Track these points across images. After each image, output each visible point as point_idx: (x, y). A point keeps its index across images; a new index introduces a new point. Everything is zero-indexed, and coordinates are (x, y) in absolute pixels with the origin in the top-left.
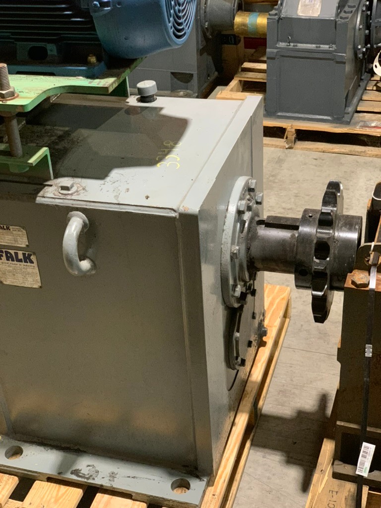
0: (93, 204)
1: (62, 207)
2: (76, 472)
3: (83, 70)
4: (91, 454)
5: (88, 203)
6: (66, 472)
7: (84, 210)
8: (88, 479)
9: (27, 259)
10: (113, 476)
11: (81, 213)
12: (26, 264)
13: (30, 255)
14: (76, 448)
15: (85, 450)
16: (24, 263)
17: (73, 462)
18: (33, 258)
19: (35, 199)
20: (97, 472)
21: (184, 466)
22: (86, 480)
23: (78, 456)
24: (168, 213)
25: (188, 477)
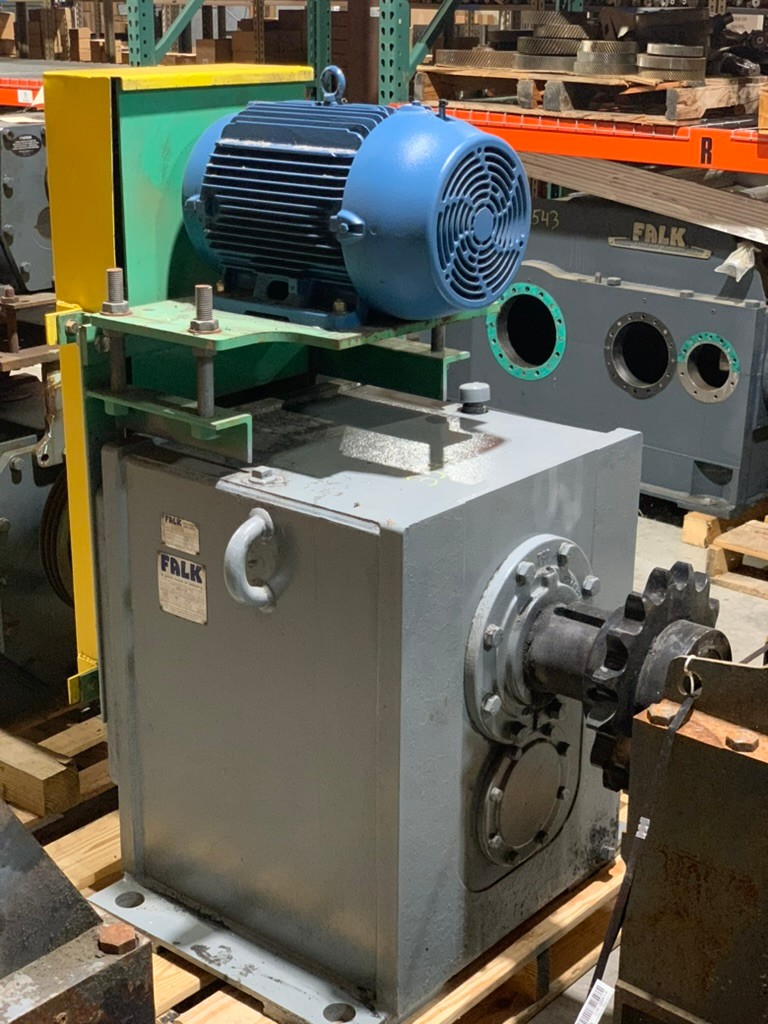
0: (282, 500)
1: (244, 498)
2: (199, 950)
3: (322, 318)
4: (235, 933)
5: (277, 499)
6: (185, 944)
7: (270, 508)
8: (211, 962)
9: (194, 575)
10: (249, 969)
11: (266, 514)
12: (192, 582)
13: (199, 569)
14: (218, 919)
15: (230, 925)
16: (190, 581)
17: (204, 936)
18: (202, 574)
19: (215, 482)
20: (230, 958)
21: (361, 989)
22: (207, 963)
23: (215, 930)
24: (371, 528)
25: (359, 1006)
